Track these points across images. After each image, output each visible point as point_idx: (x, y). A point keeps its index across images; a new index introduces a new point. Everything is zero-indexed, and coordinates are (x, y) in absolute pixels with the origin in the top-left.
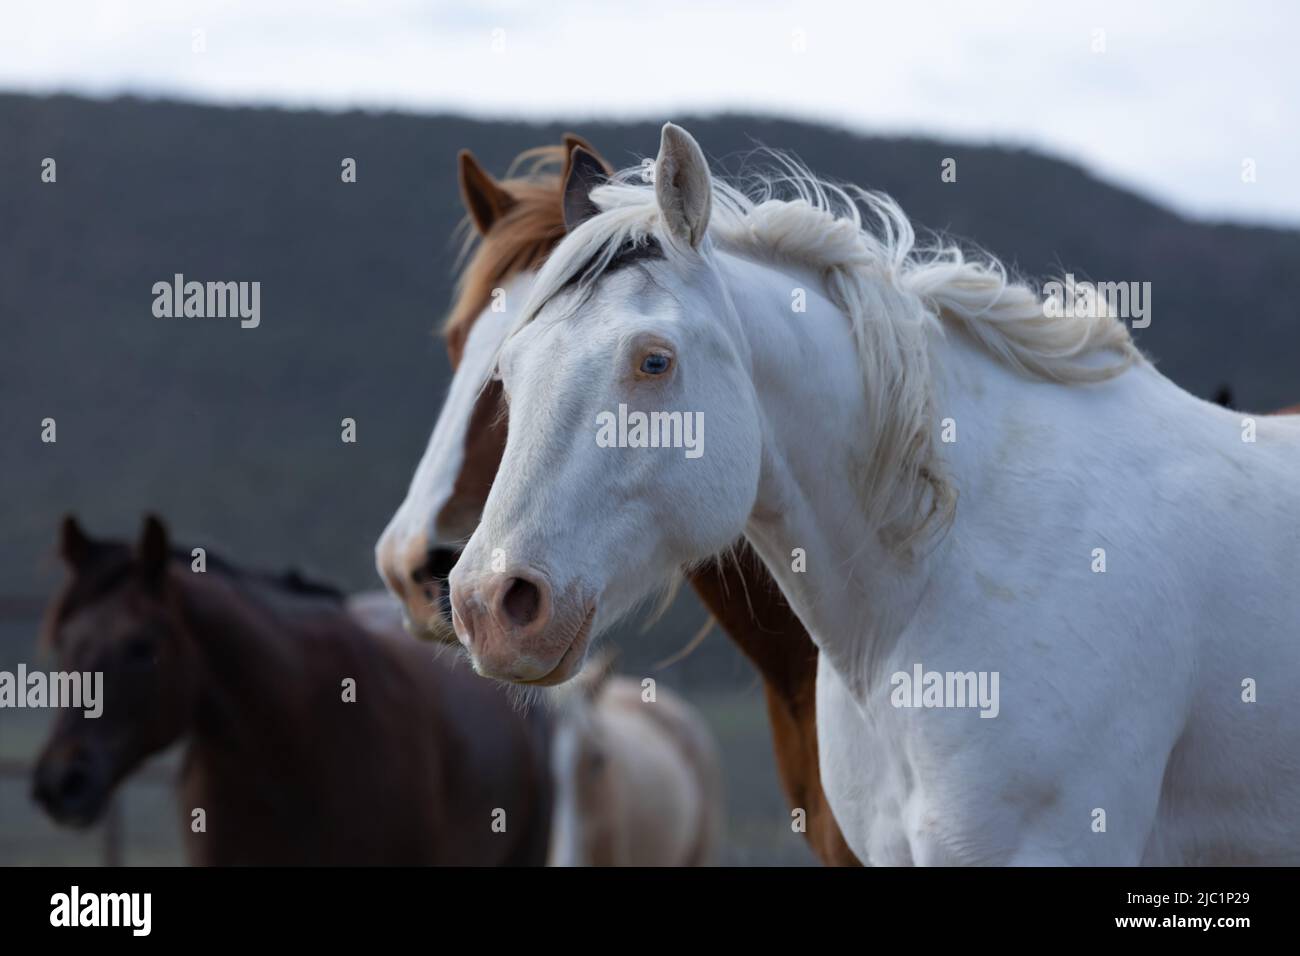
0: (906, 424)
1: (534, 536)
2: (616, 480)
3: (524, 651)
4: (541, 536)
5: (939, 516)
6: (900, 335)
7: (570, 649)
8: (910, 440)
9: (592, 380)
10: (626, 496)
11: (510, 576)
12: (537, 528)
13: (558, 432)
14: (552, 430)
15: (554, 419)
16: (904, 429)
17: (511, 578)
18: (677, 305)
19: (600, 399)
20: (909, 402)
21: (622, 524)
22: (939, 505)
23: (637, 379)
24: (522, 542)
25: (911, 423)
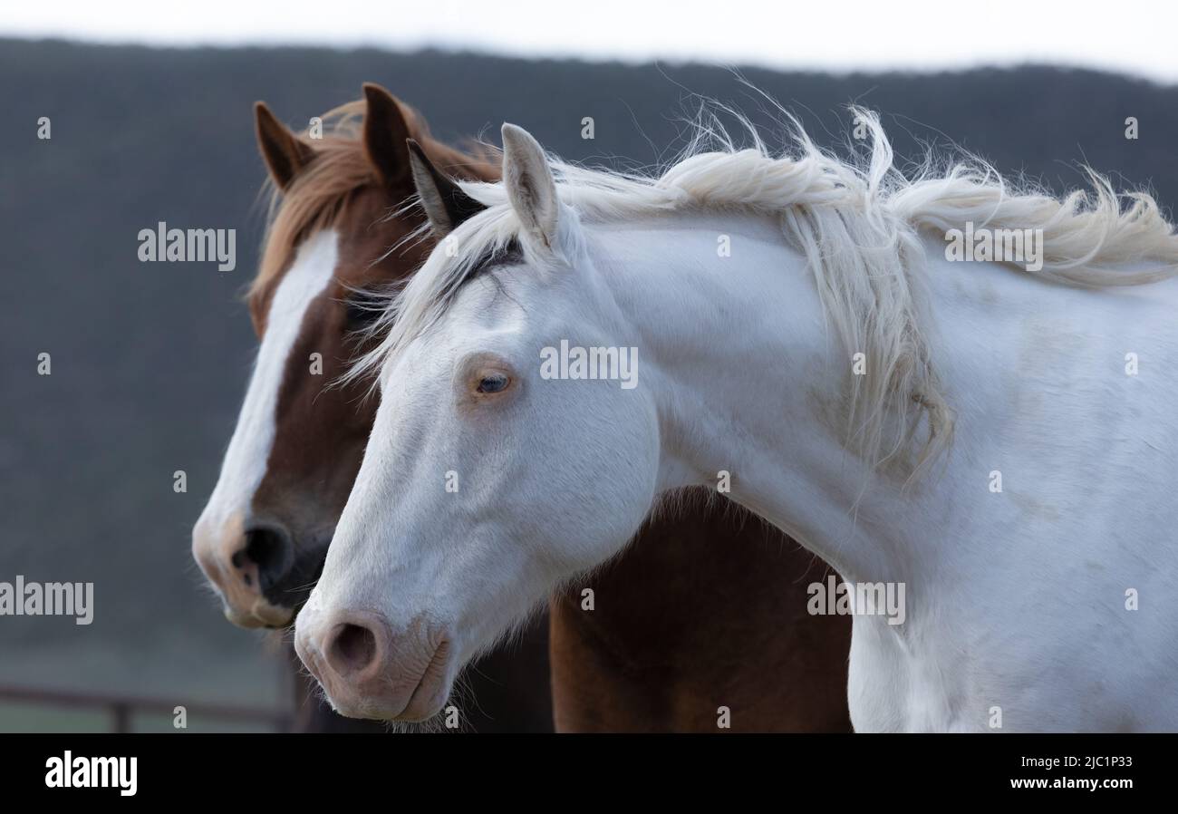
0: (885, 356)
1: (366, 577)
2: (462, 506)
3: (363, 695)
4: (374, 576)
5: (939, 442)
6: (871, 266)
7: (420, 684)
8: (890, 370)
9: (431, 403)
10: (475, 520)
11: (337, 623)
12: (369, 568)
13: (398, 462)
14: (391, 461)
15: (393, 447)
16: (885, 360)
17: (339, 625)
18: (526, 317)
19: (439, 423)
20: (885, 331)
21: (470, 551)
22: (938, 432)
23: (475, 401)
24: (353, 585)
25: (892, 352)
